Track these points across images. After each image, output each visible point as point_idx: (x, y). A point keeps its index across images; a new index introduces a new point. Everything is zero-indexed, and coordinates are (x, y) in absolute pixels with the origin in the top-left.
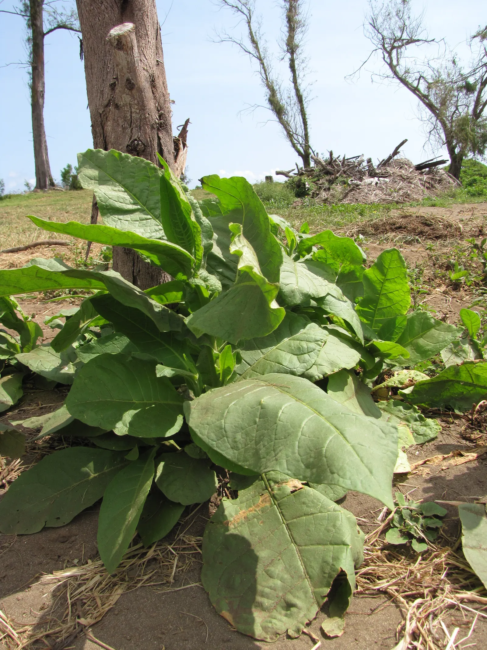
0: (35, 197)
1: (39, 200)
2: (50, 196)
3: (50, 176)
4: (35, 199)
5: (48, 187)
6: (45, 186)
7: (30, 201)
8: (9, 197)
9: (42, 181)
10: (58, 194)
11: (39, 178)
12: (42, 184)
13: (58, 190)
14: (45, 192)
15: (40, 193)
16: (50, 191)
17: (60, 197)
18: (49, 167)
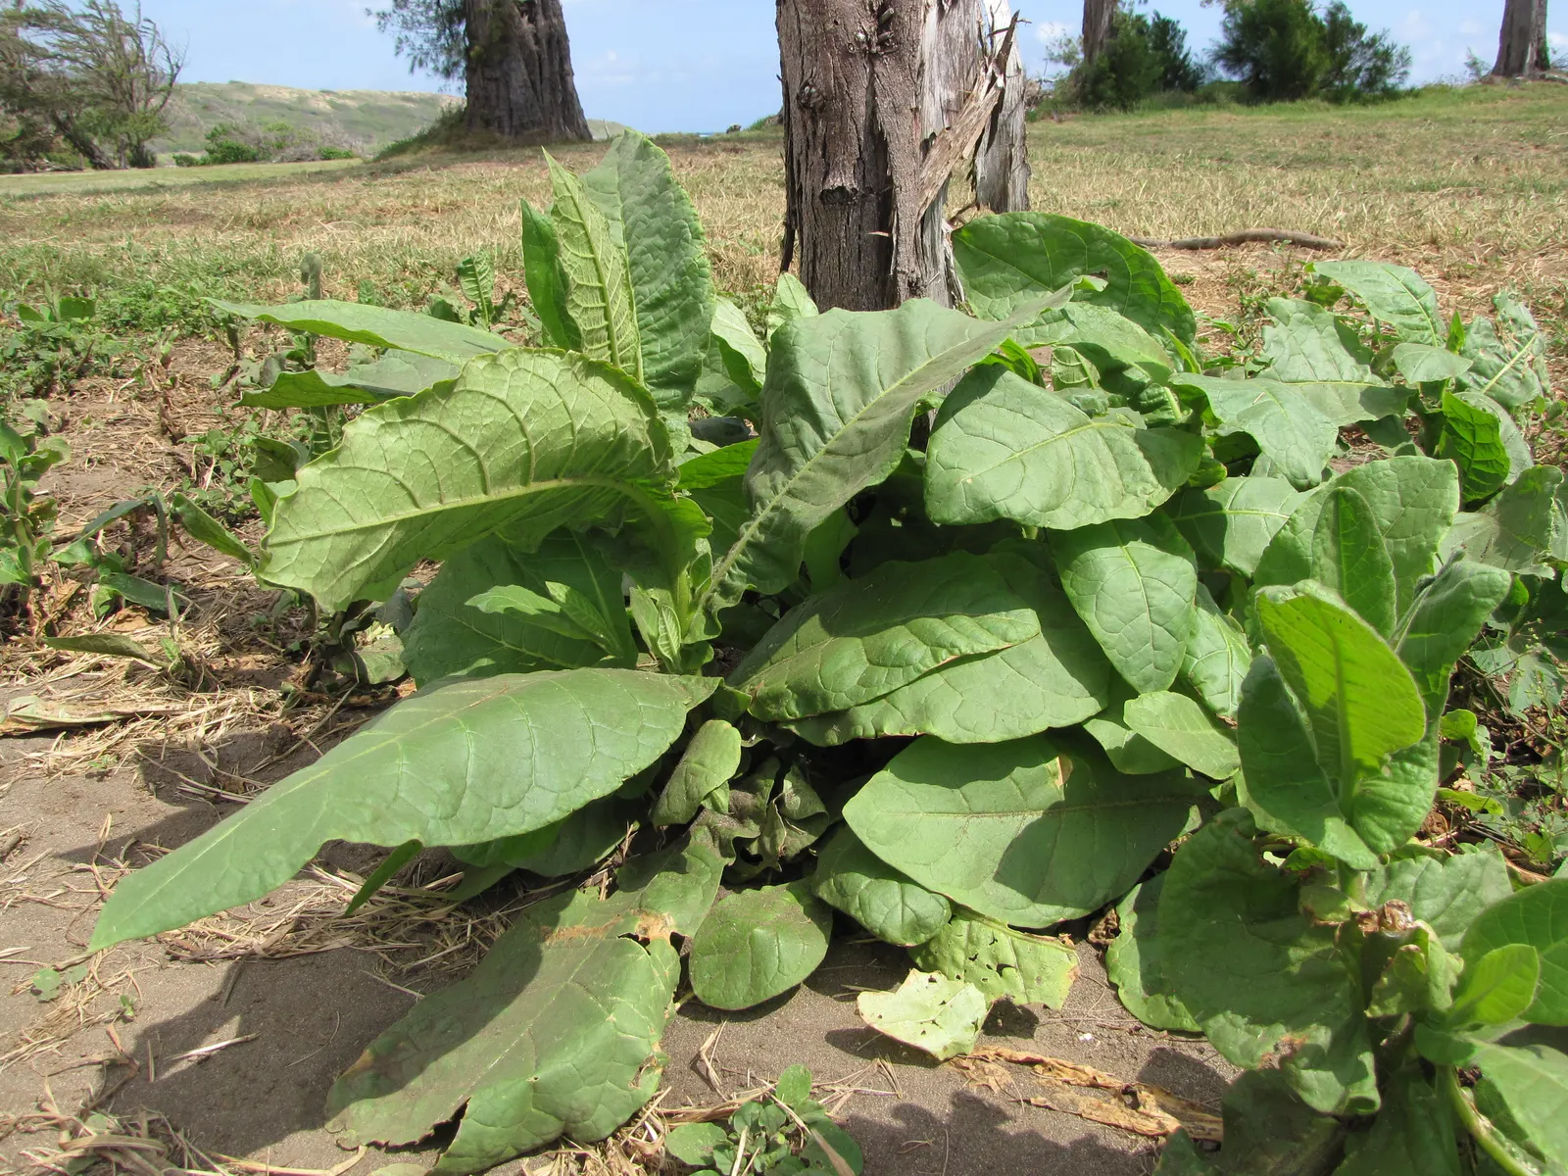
0: (1482, 96)
1: (1490, 106)
2: (1522, 98)
3: (1541, 40)
4: (1481, 102)
5: (1527, 70)
6: (1520, 70)
7: (1465, 107)
8: (1413, 93)
9: (1513, 54)
10: (1548, 92)
11: (1509, 47)
12: (1514, 63)
13: (1553, 80)
14: (1516, 83)
15: (1501, 85)
16: (1529, 83)
17: (1549, 101)
18: (1543, 14)
